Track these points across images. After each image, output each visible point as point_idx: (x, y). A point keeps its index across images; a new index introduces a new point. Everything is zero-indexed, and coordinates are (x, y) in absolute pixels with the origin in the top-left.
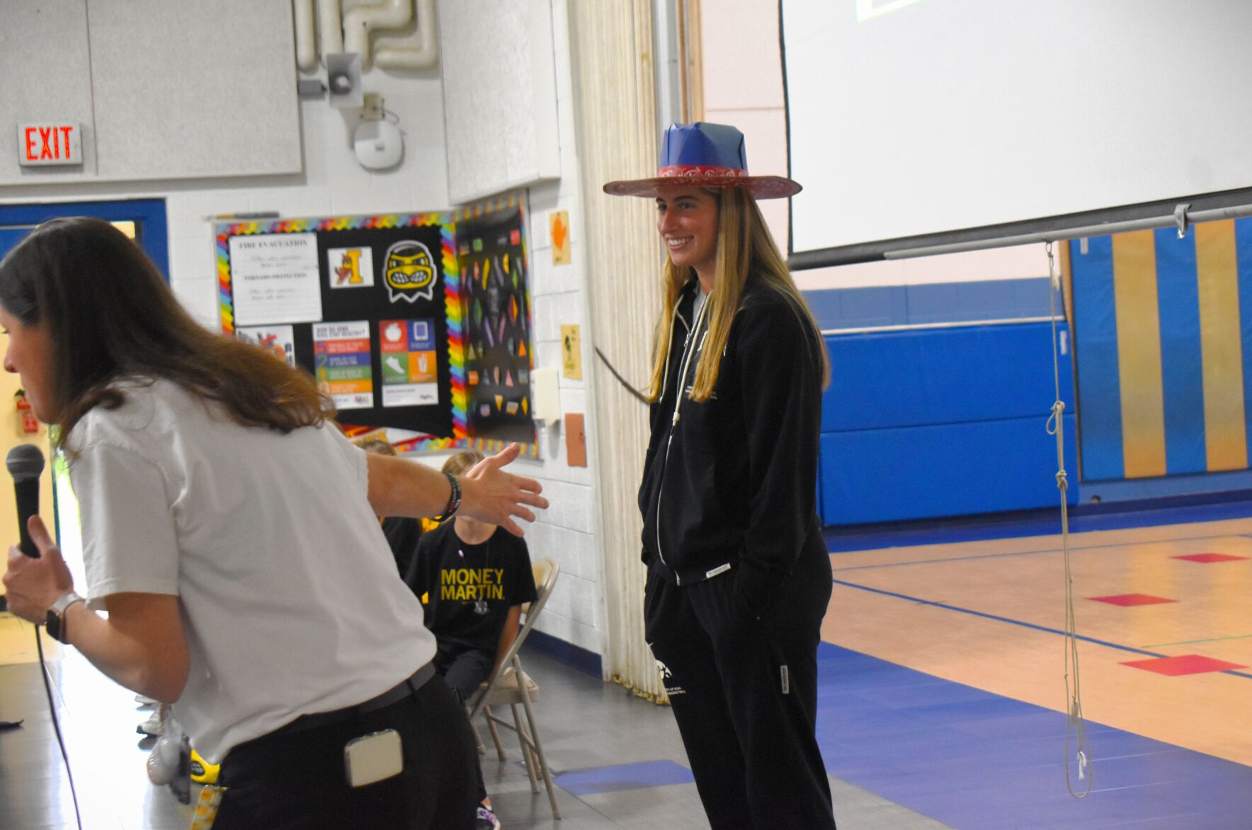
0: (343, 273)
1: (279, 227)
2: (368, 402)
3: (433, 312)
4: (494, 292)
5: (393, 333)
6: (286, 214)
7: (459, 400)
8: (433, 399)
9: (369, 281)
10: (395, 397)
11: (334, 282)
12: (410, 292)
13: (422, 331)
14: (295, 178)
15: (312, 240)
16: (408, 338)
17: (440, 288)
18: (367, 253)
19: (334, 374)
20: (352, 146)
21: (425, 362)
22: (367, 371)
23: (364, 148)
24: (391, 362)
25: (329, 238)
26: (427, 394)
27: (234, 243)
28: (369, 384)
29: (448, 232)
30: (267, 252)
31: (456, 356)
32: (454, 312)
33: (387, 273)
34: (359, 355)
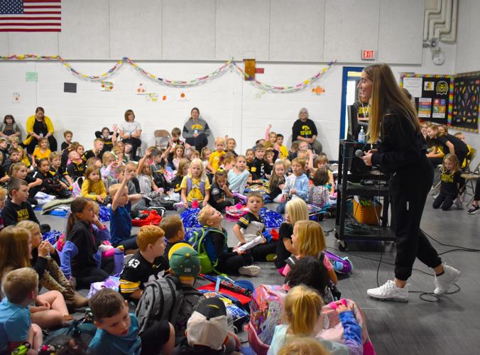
0: (427, 87)
1: (414, 76)
2: (429, 116)
3: (446, 97)
5: (437, 101)
6: (416, 73)
7: (450, 118)
8: (444, 117)
9: (433, 89)
10: (435, 116)
11: (425, 89)
12: (442, 93)
13: (443, 101)
14: (419, 65)
15: (421, 79)
16: (440, 103)
17: (449, 92)
18: (433, 83)
19: (423, 109)
20: (433, 59)
21: (443, 108)
22: (430, 109)
23: (436, 59)
24: (435, 108)
25: (425, 79)
26: (442, 116)
27: (404, 79)
28: (430, 112)
29: (452, 80)
30: (410, 81)
31: (450, 108)
32: (451, 98)
33: (437, 88)
34: (428, 105)
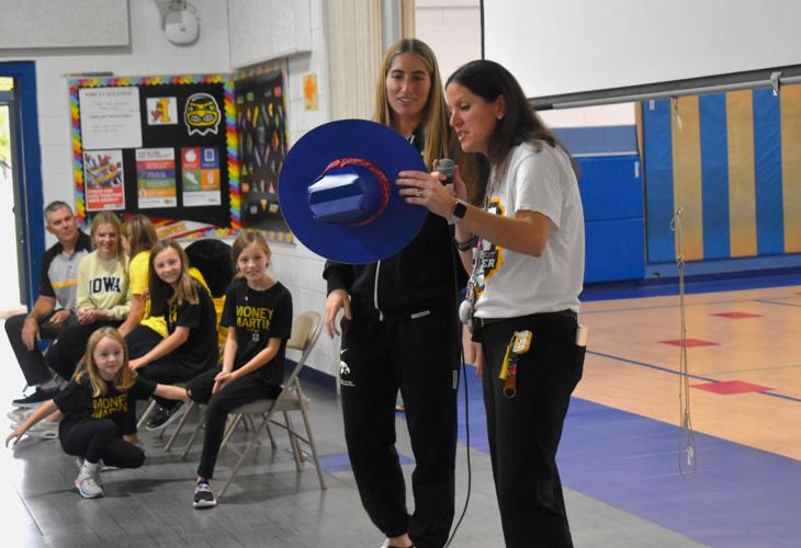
0: (157, 115)
1: (113, 82)
2: (173, 203)
3: (218, 142)
4: (262, 129)
5: (190, 156)
6: (118, 73)
7: (235, 202)
8: (218, 202)
9: (174, 120)
10: (192, 200)
11: (151, 121)
12: (203, 129)
13: (210, 155)
14: (125, 49)
15: (136, 92)
16: (201, 158)
17: (223, 126)
18: (173, 101)
19: (150, 183)
20: (164, 28)
21: (212, 176)
22: (173, 181)
23: (172, 28)
24: (189, 176)
25: (147, 90)
26: (213, 198)
27: (82, 92)
28: (174, 191)
29: (229, 88)
30: (105, 99)
31: (234, 172)
32: (232, 142)
33: (187, 115)
34: (167, 172)
